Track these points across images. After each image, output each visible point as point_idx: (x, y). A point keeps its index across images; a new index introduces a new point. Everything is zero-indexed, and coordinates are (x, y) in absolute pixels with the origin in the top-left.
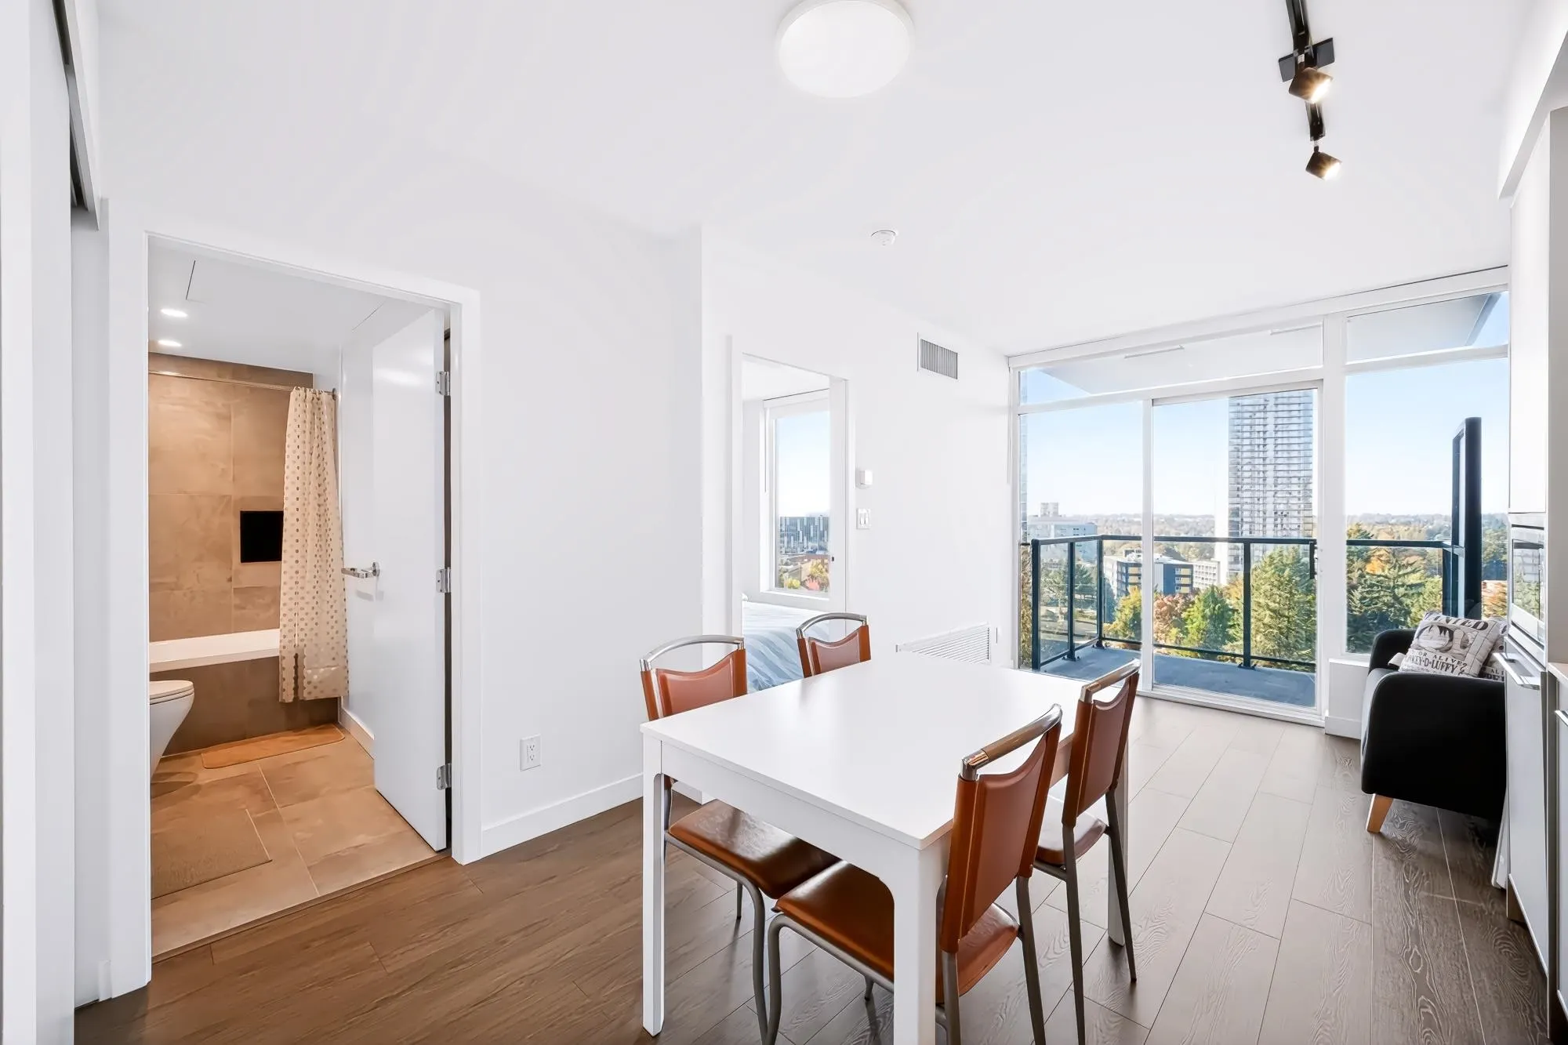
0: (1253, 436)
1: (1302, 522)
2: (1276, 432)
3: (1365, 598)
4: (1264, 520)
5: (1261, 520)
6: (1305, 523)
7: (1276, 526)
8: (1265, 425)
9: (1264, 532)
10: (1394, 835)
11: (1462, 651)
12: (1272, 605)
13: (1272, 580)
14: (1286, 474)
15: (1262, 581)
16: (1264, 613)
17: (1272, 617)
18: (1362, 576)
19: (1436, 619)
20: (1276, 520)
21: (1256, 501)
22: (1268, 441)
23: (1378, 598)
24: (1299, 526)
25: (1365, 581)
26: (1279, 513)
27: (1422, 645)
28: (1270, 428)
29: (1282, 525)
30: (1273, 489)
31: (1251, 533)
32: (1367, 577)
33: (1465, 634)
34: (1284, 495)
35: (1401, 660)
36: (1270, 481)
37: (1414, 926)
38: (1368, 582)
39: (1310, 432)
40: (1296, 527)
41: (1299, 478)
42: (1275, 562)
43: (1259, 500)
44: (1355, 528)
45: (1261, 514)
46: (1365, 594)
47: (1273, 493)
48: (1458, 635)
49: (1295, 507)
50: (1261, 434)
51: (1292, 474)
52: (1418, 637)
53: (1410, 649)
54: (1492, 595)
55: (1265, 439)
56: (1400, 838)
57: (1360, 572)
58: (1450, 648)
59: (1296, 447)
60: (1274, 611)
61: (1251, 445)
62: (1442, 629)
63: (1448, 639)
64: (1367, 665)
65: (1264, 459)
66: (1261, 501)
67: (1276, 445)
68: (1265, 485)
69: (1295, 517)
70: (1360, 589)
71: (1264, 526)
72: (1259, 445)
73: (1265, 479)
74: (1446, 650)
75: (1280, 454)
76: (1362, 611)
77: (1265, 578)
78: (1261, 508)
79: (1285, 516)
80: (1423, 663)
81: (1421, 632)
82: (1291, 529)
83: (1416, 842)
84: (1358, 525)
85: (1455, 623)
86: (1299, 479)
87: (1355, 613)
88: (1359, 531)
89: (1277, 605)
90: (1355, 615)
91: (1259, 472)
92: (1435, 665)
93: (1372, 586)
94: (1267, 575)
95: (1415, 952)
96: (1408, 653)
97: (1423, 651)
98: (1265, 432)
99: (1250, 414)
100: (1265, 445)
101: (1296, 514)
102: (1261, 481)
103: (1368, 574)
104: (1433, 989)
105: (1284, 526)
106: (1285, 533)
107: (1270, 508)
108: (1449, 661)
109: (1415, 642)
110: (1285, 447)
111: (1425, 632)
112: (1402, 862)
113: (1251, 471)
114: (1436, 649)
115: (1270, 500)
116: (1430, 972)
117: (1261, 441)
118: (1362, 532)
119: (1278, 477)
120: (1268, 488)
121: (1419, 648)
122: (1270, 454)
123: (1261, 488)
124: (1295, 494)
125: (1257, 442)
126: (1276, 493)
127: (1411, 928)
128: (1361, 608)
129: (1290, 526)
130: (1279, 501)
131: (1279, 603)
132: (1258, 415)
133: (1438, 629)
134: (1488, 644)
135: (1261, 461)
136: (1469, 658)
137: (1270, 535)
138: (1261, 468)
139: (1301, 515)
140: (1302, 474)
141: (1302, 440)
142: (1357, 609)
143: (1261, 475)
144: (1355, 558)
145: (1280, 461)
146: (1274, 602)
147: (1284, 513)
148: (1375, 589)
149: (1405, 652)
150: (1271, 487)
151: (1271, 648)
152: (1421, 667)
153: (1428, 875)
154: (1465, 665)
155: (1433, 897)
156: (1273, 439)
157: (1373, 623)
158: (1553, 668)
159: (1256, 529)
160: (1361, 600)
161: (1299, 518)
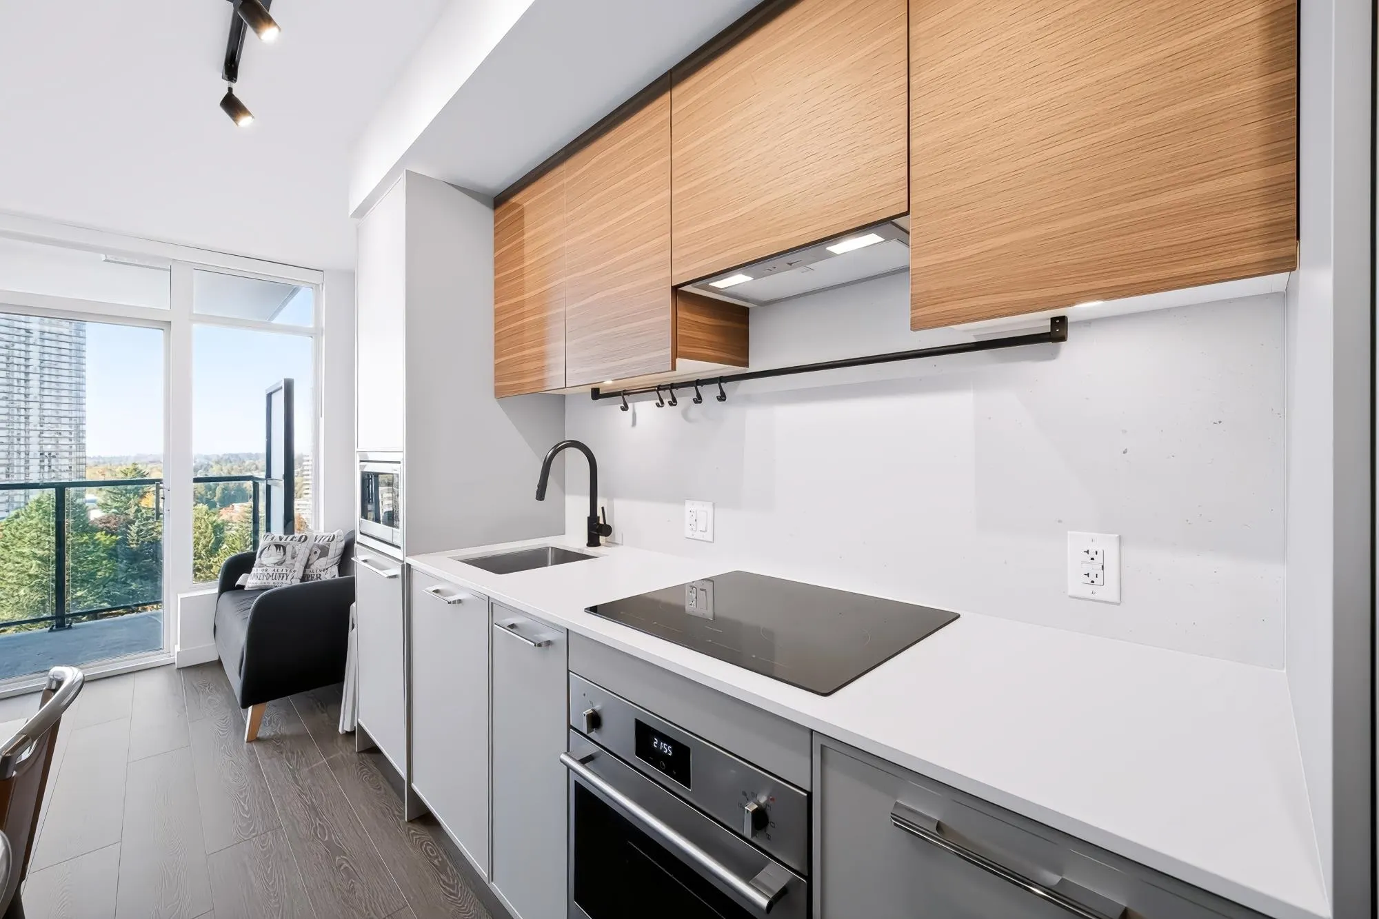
0: (10, 369)
1: (74, 462)
2: (42, 368)
3: (142, 530)
4: (27, 461)
5: (23, 462)
6: (77, 464)
7: (42, 467)
8: (27, 359)
9: (26, 475)
10: (268, 734)
11: (292, 561)
12: (40, 552)
13: (40, 526)
14: (54, 413)
15: (26, 529)
16: (29, 563)
17: (39, 566)
18: (138, 511)
19: (272, 539)
20: (42, 461)
21: (15, 441)
22: (31, 376)
23: (153, 529)
24: (70, 467)
25: (142, 514)
26: (46, 454)
27: (264, 563)
28: (34, 362)
29: (50, 466)
30: (39, 428)
31: (8, 476)
32: (143, 511)
33: (293, 548)
34: (52, 435)
35: (246, 580)
36: (34, 419)
37: (309, 803)
38: (145, 516)
39: (84, 373)
40: (67, 468)
41: (71, 418)
42: (43, 506)
43: (19, 440)
44: (131, 467)
45: (23, 455)
46: (142, 528)
47: (39, 433)
48: (289, 549)
49: (66, 448)
50: (23, 368)
51: (62, 413)
52: (260, 557)
53: (254, 569)
54: (238, 514)
55: (27, 374)
56: (272, 734)
57: (136, 507)
58: (285, 561)
59: (66, 386)
60: (40, 559)
61: (7, 378)
62: (278, 546)
63: (282, 554)
64: (216, 591)
65: (26, 395)
66: (22, 441)
67: (42, 382)
68: (26, 423)
69: (67, 458)
70: (137, 524)
71: (27, 468)
72: (19, 380)
73: (27, 417)
74: (281, 563)
75: (46, 392)
76: (140, 542)
77: (31, 525)
78: (23, 448)
79: (54, 457)
80: (265, 578)
81: (261, 553)
82: (61, 471)
83: (285, 730)
84: (135, 464)
85: (286, 540)
86: (71, 420)
87: (132, 546)
88: (135, 470)
89: (47, 552)
90: (132, 548)
91: (19, 409)
92: (274, 577)
93: (147, 518)
94: (33, 522)
95: (319, 824)
96: (253, 572)
97: (265, 568)
98: (27, 366)
99: (8, 343)
100: (26, 381)
101: (67, 455)
102: (22, 420)
103: (144, 508)
104: (339, 844)
105: (53, 468)
106: (53, 475)
107: (34, 449)
108: (284, 571)
109: (257, 561)
110: (53, 385)
111: (264, 552)
112: (282, 753)
113: (7, 407)
114: (275, 564)
115: (34, 439)
116: (334, 834)
117: (22, 376)
118: (138, 471)
119: (45, 416)
120: (31, 427)
121: (262, 565)
122: (34, 391)
123: (22, 426)
124: (64, 434)
125: (16, 375)
126: (42, 433)
127: (308, 806)
128: (138, 540)
129: (60, 467)
130: (46, 441)
131: (49, 550)
132: (17, 346)
133: (275, 547)
134: (307, 552)
135: (22, 397)
136: (297, 565)
137: (34, 478)
138: (22, 405)
139: (73, 455)
140: (74, 414)
141: (74, 380)
142: (134, 542)
143: (23, 412)
144: (132, 495)
145: (46, 399)
146: (43, 549)
147: (53, 454)
148: (151, 521)
149: (249, 571)
150: (35, 426)
151: (39, 599)
152: (263, 582)
153: (302, 754)
154: (294, 571)
155: (312, 768)
156: (39, 376)
157: (149, 552)
158: (409, 560)
159: (15, 471)
160: (137, 533)
161: (70, 459)
